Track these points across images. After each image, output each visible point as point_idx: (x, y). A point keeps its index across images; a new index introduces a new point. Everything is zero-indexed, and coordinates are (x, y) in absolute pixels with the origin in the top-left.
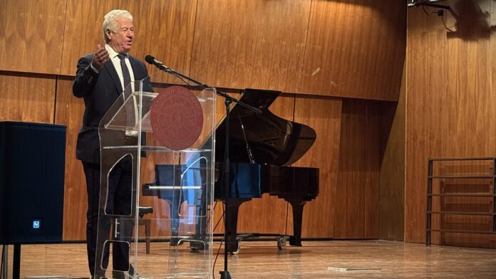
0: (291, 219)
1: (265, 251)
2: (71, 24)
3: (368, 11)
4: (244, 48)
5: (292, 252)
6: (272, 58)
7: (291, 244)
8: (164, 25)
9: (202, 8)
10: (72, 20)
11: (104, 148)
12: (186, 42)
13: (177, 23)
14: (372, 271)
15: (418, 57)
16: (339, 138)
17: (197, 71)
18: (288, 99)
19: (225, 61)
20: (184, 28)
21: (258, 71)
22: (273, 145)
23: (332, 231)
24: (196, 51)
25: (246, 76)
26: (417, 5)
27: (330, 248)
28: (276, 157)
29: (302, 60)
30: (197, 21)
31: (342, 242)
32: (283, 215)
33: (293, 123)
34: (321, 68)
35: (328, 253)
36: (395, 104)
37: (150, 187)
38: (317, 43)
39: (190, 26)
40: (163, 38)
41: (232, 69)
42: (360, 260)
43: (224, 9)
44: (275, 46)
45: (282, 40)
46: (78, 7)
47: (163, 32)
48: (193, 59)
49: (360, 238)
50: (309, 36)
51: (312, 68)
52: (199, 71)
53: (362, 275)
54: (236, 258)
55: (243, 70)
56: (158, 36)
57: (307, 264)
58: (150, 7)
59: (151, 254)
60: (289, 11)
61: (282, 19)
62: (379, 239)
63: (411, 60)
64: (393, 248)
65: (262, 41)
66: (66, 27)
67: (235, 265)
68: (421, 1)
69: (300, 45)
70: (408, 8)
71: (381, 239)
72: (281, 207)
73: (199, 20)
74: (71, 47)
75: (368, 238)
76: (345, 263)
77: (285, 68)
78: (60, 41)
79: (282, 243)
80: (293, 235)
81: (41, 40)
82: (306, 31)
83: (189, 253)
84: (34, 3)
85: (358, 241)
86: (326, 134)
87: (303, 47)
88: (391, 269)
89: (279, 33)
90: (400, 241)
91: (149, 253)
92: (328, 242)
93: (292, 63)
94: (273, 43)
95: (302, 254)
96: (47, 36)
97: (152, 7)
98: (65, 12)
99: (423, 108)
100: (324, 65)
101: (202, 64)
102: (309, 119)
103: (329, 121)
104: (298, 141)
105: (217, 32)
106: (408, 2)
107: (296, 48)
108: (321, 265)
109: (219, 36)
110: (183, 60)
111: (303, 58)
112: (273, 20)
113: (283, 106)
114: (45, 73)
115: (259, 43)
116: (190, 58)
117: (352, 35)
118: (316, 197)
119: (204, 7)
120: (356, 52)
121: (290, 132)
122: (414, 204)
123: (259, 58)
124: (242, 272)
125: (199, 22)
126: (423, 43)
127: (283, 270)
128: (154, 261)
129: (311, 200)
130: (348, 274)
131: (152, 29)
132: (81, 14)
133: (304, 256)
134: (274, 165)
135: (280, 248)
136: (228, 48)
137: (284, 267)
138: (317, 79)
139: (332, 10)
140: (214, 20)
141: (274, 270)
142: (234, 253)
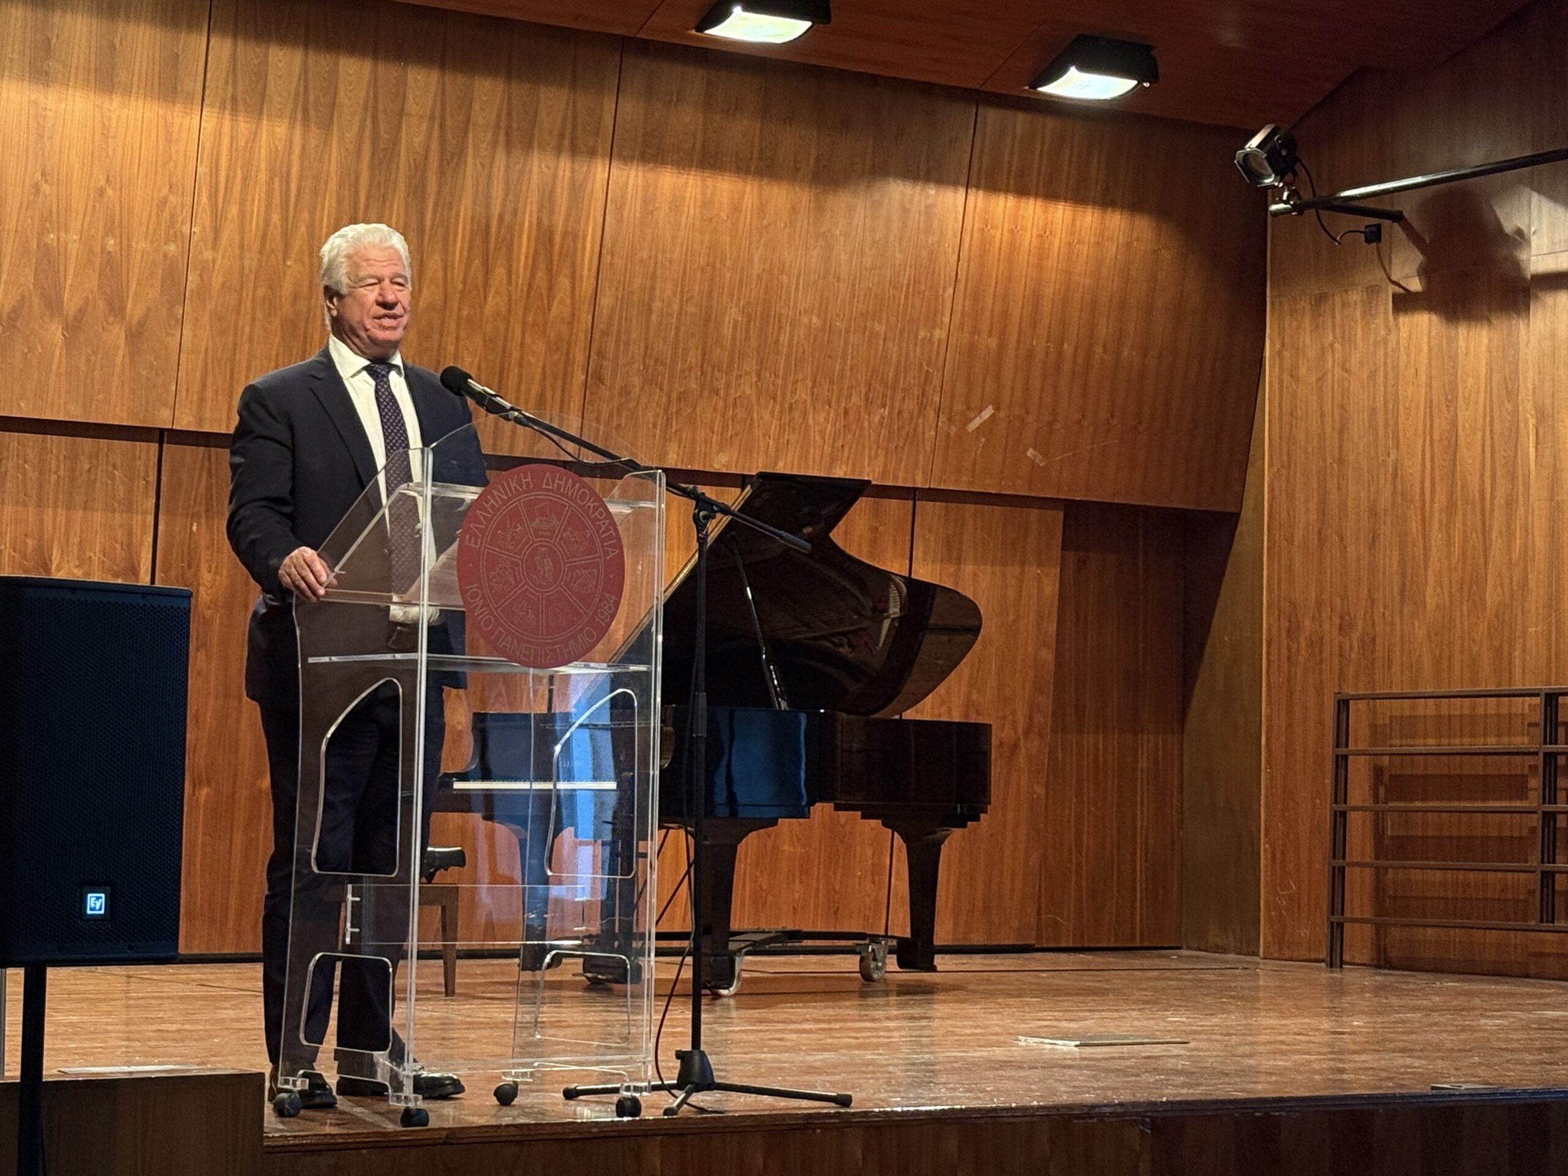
0: (901, 884)
1: (820, 986)
2: (205, 270)
3: (1144, 227)
4: (754, 344)
5: (906, 990)
6: (842, 377)
7: (901, 964)
8: (500, 272)
9: (619, 221)
10: (208, 255)
11: (311, 660)
12: (571, 324)
13: (542, 265)
14: (1157, 1050)
15: (1303, 371)
16: (1052, 628)
17: (604, 416)
18: (893, 505)
19: (693, 385)
20: (564, 282)
21: (797, 415)
22: (845, 650)
23: (1033, 920)
24: (601, 354)
25: (758, 433)
26: (1299, 208)
27: (1028, 977)
28: (854, 688)
29: (936, 382)
30: (607, 259)
31: (1063, 956)
32: (876, 870)
33: (909, 581)
34: (997, 409)
35: (1019, 994)
36: (1231, 520)
37: (458, 785)
38: (985, 327)
39: (582, 276)
40: (498, 314)
41: (715, 410)
42: (1121, 1014)
43: (690, 221)
44: (852, 336)
45: (873, 320)
46: (229, 216)
47: (497, 293)
48: (592, 378)
49: (1119, 945)
50: (958, 308)
51: (969, 408)
52: (611, 416)
53: (1128, 1063)
54: (728, 1008)
55: (750, 412)
56: (482, 307)
57: (953, 1026)
58: (458, 215)
59: (460, 995)
60: (896, 225)
61: (873, 252)
62: (1179, 948)
63: (1281, 381)
64: (1223, 975)
65: (810, 321)
66: (190, 278)
67: (724, 1029)
68: (1311, 196)
69: (932, 335)
70: (1269, 218)
71: (1189, 948)
72: (870, 845)
73: (613, 255)
74: (207, 343)
75: (1146, 944)
76: (1072, 1025)
77: (884, 406)
78: (173, 323)
79: (875, 959)
80: (909, 935)
81: (111, 319)
82: (950, 291)
83: (580, 994)
84: (90, 204)
85: (1115, 953)
86: (1011, 617)
87: (940, 340)
88: (1217, 1041)
89: (865, 296)
90: (1248, 954)
91: (453, 993)
92: (1019, 959)
93: (904, 390)
94: (843, 327)
95: (935, 997)
96: (129, 306)
97: (462, 214)
98: (186, 229)
99: (1320, 533)
100: (1006, 397)
101: (620, 395)
102: (958, 570)
103: (1023, 573)
104: (923, 636)
105: (669, 293)
106: (1270, 199)
107: (919, 342)
108: (998, 1029)
109: (676, 307)
110: (560, 383)
111: (940, 374)
112: (844, 257)
113: (877, 528)
114: (125, 424)
115: (802, 329)
116: (583, 377)
117: (1094, 303)
118: (982, 815)
119: (625, 214)
120: (1106, 357)
121: (897, 610)
122: (1292, 837)
123: (800, 377)
124: (746, 1053)
125: (612, 264)
126: (1317, 328)
127: (877, 1046)
128: (468, 1019)
129: (964, 826)
130: (1082, 1059)
131: (464, 283)
132: (237, 237)
133: (945, 1002)
134: (848, 713)
135: (867, 977)
136: (704, 343)
137: (879, 1037)
138: (983, 440)
139: (1030, 225)
140: (660, 256)
141: (849, 1047)
142: (724, 992)
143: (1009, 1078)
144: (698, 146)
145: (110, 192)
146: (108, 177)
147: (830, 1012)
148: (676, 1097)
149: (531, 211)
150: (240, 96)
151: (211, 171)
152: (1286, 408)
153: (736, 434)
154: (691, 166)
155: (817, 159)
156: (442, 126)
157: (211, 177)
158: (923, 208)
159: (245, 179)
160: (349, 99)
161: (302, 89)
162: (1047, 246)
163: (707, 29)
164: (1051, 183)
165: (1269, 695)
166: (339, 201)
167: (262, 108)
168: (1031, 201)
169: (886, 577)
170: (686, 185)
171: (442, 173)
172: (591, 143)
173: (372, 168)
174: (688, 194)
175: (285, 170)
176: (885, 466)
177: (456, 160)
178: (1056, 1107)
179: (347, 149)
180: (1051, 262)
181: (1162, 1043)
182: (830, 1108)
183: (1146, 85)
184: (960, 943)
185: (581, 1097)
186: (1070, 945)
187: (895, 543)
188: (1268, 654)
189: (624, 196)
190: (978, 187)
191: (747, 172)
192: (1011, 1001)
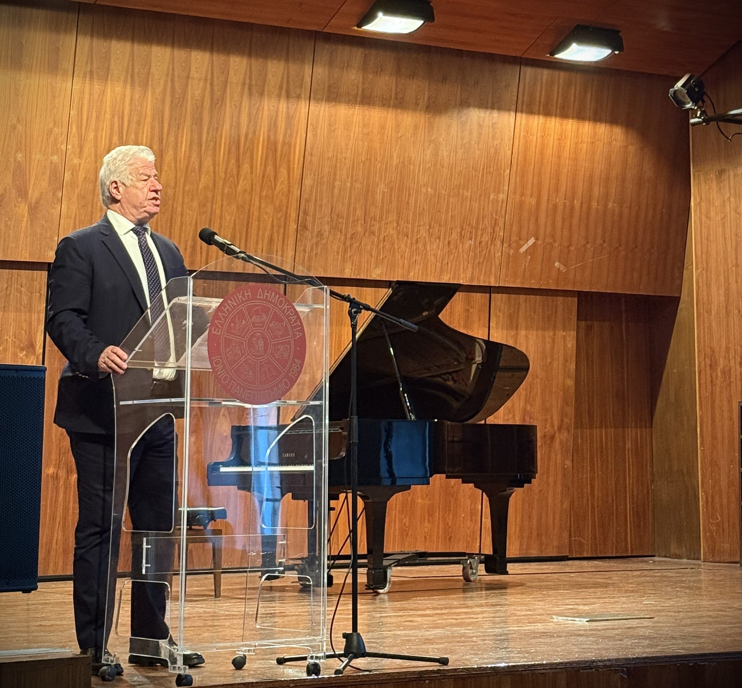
0: (487, 522)
1: (441, 585)
2: (75, 170)
3: (618, 132)
4: (394, 204)
5: (491, 587)
6: (446, 222)
7: (488, 570)
8: (246, 167)
9: (315, 135)
10: (76, 161)
11: (122, 403)
12: (288, 196)
13: (270, 162)
14: (634, 623)
15: (713, 214)
16: (573, 366)
17: (308, 249)
18: (478, 296)
19: (360, 229)
20: (283, 172)
21: (420, 245)
22: (450, 383)
23: (567, 541)
24: (305, 213)
25: (398, 256)
26: (707, 121)
27: (564, 577)
28: (456, 405)
29: (501, 224)
30: (308, 157)
31: (585, 563)
32: (472, 513)
33: (488, 343)
34: (537, 239)
35: (556, 588)
36: (675, 301)
37: (223, 469)
38: (529, 192)
39: (294, 168)
40: (245, 191)
41: (373, 243)
42: (616, 600)
43: (356, 135)
44: (451, 199)
45: (463, 189)
46: (88, 139)
47: (244, 179)
48: (301, 226)
49: (618, 555)
50: (513, 181)
51: (520, 239)
52: (312, 248)
53: (616, 632)
54: (383, 601)
55: (393, 244)
56: (236, 187)
57: (515, 610)
58: (221, 135)
59: (224, 597)
60: (475, 135)
61: (462, 150)
62: (654, 556)
63: (701, 220)
64: (679, 573)
65: (427, 191)
66: (66, 175)
67: (378, 615)
68: (714, 114)
69: (497, 197)
70: (690, 125)
71: (659, 556)
72: (469, 498)
73: (312, 155)
74: (76, 212)
75: (634, 554)
76: (586, 608)
77: (471, 239)
78: (56, 202)
79: (471, 568)
80: (492, 553)
81: (20, 199)
82: (508, 171)
83: (296, 594)
84: (8, 133)
85: (616, 560)
86: (549, 361)
87: (502, 200)
88: (671, 616)
89: (459, 175)
90: (694, 559)
91: (220, 596)
92: (559, 565)
93: (482, 230)
94: (446, 193)
95: (508, 591)
96: (30, 192)
97: (224, 135)
98: (63, 147)
99: (726, 307)
100: (542, 231)
101: (317, 236)
102: (517, 333)
103: (554, 334)
104: (496, 373)
105: (345, 177)
106: (690, 116)
107: (490, 201)
108: (541, 611)
109: (349, 185)
110: (282, 230)
111: (503, 219)
112: (445, 154)
113: (468, 310)
114: (27, 260)
115: (422, 196)
116: (295, 227)
117: (591, 177)
118: (533, 480)
119: (319, 131)
120: (599, 207)
121: (481, 359)
122: (717, 488)
123: (422, 223)
124: (389, 631)
125: (311, 160)
126: (720, 189)
127: (469, 624)
128: (227, 613)
129: (523, 487)
130: (590, 630)
131: (226, 173)
132: (93, 150)
133: (511, 594)
134: (451, 421)
135: (467, 579)
136: (366, 206)
137: (470, 618)
138: (529, 257)
139: (553, 133)
140: (339, 155)
141: (452, 625)
142: (381, 591)
143: (545, 644)
144: (360, 92)
145: (19, 127)
146: (18, 118)
147: (442, 602)
148: (343, 662)
149: (264, 132)
150: (94, 70)
151: (78, 113)
152: (704, 234)
153: (386, 257)
154: (356, 103)
155: (429, 98)
156: (212, 84)
157: (78, 117)
158: (490, 124)
159: (98, 117)
160: (158, 71)
161: (130, 66)
162: (563, 145)
163: (363, 26)
164: (563, 108)
165: (701, 403)
166: (152, 128)
167: (107, 77)
168: (553, 119)
169: (473, 339)
170: (353, 115)
171: (211, 111)
172: (298, 92)
173: (171, 110)
174: (355, 120)
175: (121, 111)
176: (473, 273)
177: (220, 103)
178: (571, 663)
179: (157, 99)
180: (566, 154)
181: (638, 618)
182: (434, 666)
183: (617, 52)
184: (524, 556)
185: (287, 663)
186: (589, 556)
187: (479, 320)
188: (699, 380)
189: (317, 122)
190: (522, 112)
191: (389, 106)
192: (551, 592)
